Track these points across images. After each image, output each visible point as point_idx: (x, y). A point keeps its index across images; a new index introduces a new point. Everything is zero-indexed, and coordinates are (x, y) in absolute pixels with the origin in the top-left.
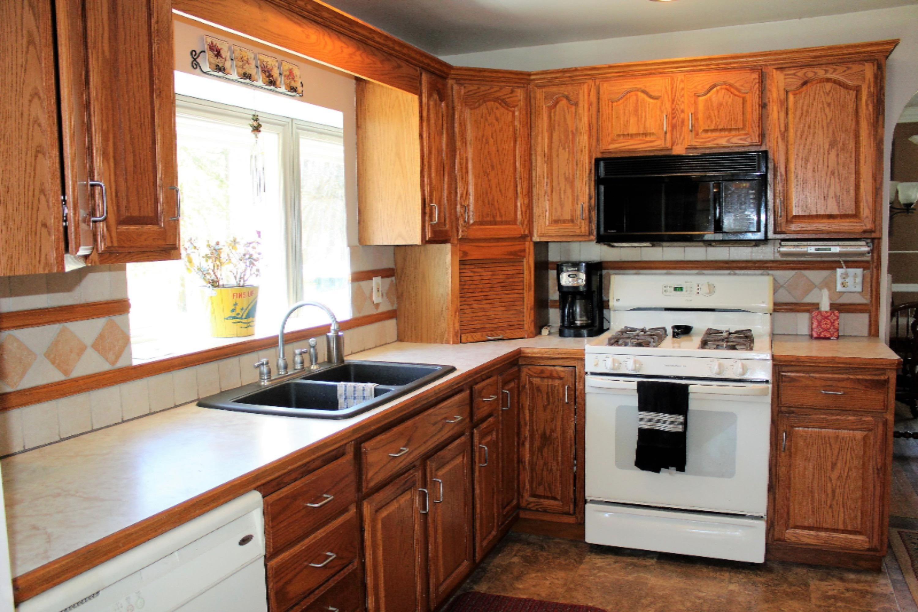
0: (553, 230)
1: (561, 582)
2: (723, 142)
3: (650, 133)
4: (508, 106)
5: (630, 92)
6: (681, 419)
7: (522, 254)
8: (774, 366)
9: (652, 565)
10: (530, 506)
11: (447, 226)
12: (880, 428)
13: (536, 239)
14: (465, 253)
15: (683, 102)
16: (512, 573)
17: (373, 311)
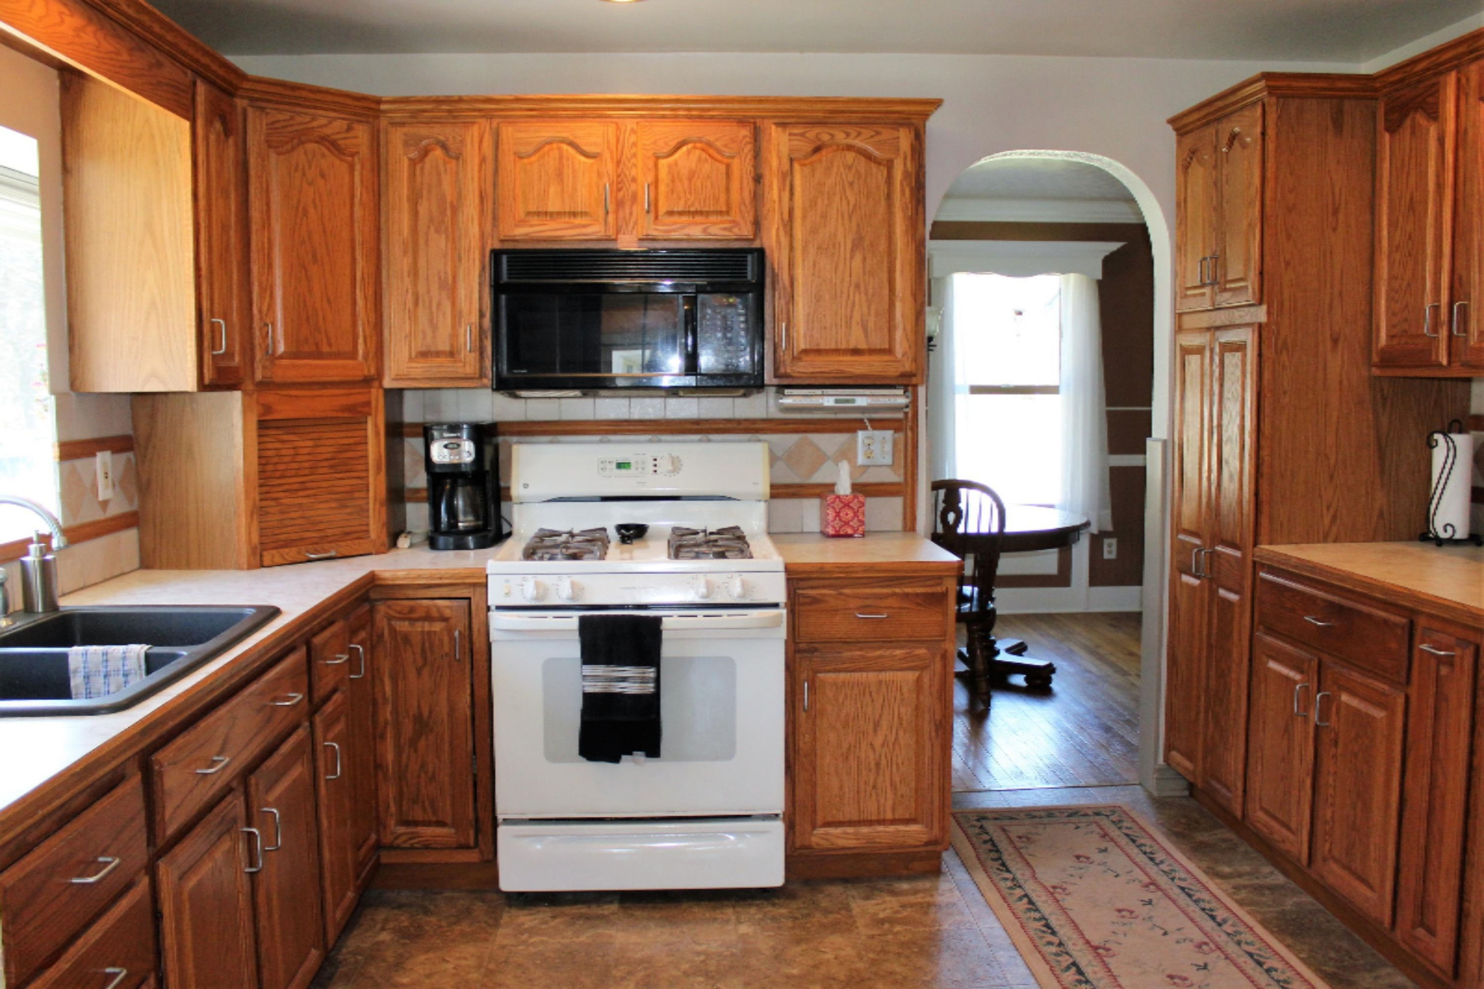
0: (419, 368)
1: (472, 962)
2: (696, 232)
3: (582, 213)
4: (344, 154)
5: (550, 143)
6: (650, 672)
7: (365, 410)
8: (789, 580)
9: (613, 914)
10: (398, 841)
11: (237, 358)
12: (938, 665)
13: (388, 383)
14: (267, 409)
15: (635, 165)
16: (384, 960)
17: (99, 515)
